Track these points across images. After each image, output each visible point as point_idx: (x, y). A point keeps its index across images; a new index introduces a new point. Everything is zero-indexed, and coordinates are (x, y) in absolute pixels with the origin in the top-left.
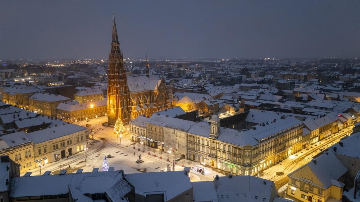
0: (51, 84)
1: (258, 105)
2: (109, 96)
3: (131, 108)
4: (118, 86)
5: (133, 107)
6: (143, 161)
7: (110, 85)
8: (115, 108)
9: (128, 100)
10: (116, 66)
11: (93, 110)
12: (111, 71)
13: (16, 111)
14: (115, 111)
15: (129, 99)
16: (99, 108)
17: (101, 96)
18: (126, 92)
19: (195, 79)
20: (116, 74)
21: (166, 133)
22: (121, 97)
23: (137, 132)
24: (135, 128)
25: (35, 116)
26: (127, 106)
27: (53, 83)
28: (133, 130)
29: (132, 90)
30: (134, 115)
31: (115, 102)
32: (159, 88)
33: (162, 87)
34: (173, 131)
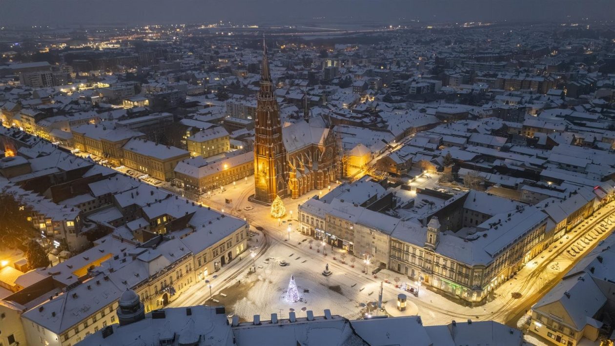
0: (126, 101)
1: (470, 159)
2: (257, 159)
3: (288, 175)
4: (272, 146)
5: (291, 174)
6: (332, 273)
7: (258, 142)
8: (268, 177)
9: (284, 164)
10: (269, 116)
11: (227, 173)
12: (260, 122)
13: (132, 187)
14: (267, 182)
15: (286, 162)
16: (235, 169)
17: (226, 139)
18: (281, 152)
19: (357, 89)
20: (269, 128)
21: (357, 232)
22: (276, 161)
23: (310, 222)
24: (308, 217)
25: (165, 198)
26: (283, 171)
27: (131, 101)
28: (304, 219)
29: (290, 148)
30: (293, 186)
31: (268, 168)
32: (326, 141)
33: (330, 140)
34: (369, 232)
